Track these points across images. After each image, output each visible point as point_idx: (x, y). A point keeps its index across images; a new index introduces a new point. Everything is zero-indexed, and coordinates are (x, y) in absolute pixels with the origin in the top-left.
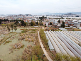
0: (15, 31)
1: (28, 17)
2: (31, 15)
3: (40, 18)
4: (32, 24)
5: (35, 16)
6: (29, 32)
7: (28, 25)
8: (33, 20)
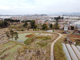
0: (16, 40)
1: (42, 18)
3: (55, 18)
4: (44, 28)
5: (49, 16)
6: (36, 42)
7: (38, 28)
8: (47, 20)
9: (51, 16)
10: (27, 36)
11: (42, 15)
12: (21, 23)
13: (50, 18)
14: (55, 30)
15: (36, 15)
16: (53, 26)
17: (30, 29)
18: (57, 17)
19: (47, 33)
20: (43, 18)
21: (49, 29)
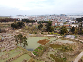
2: (66, 15)
3: (77, 19)
4: (63, 32)
5: (70, 17)
7: (55, 32)
8: (66, 21)
9: (72, 17)
10: (40, 42)
11: (61, 15)
12: (36, 24)
13: (71, 18)
14: (78, 36)
15: (54, 15)
16: (76, 30)
17: (44, 32)
18: (80, 17)
19: (67, 39)
20: (62, 19)
21: (69, 34)
